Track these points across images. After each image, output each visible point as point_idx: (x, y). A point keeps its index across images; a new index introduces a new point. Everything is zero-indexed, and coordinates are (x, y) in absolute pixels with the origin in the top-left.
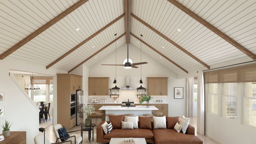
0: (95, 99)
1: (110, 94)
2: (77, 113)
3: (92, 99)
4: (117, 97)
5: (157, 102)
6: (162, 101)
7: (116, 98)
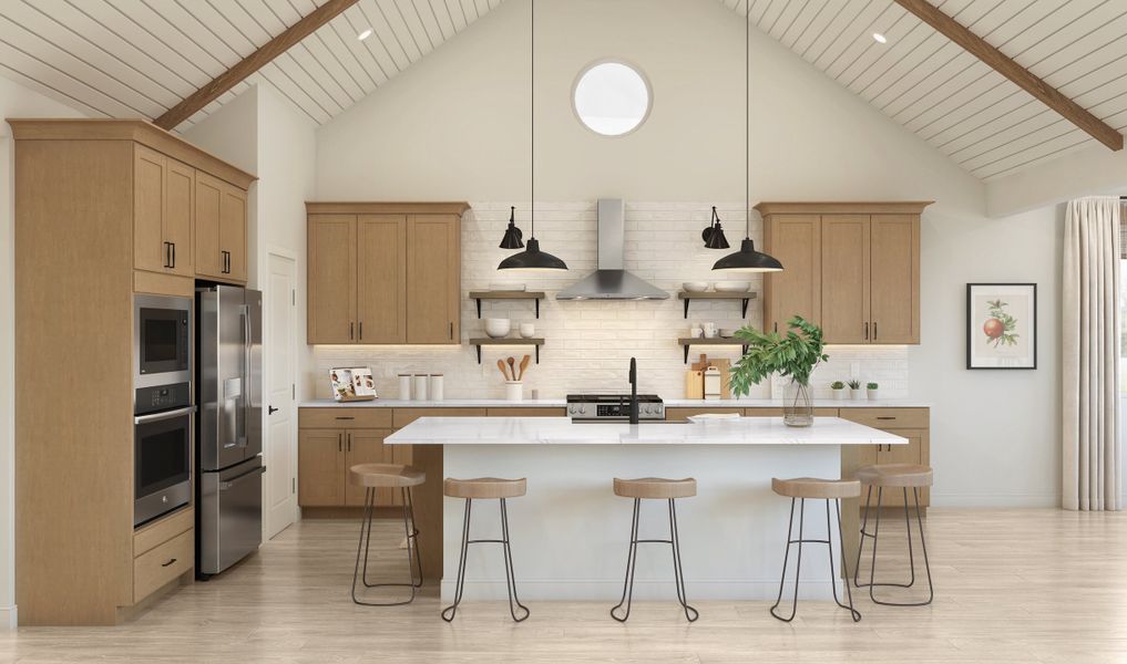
0: (355, 372)
1: (477, 336)
2: (206, 477)
3: (338, 372)
4: (527, 358)
5: (834, 398)
6: (873, 386)
7: (523, 366)
